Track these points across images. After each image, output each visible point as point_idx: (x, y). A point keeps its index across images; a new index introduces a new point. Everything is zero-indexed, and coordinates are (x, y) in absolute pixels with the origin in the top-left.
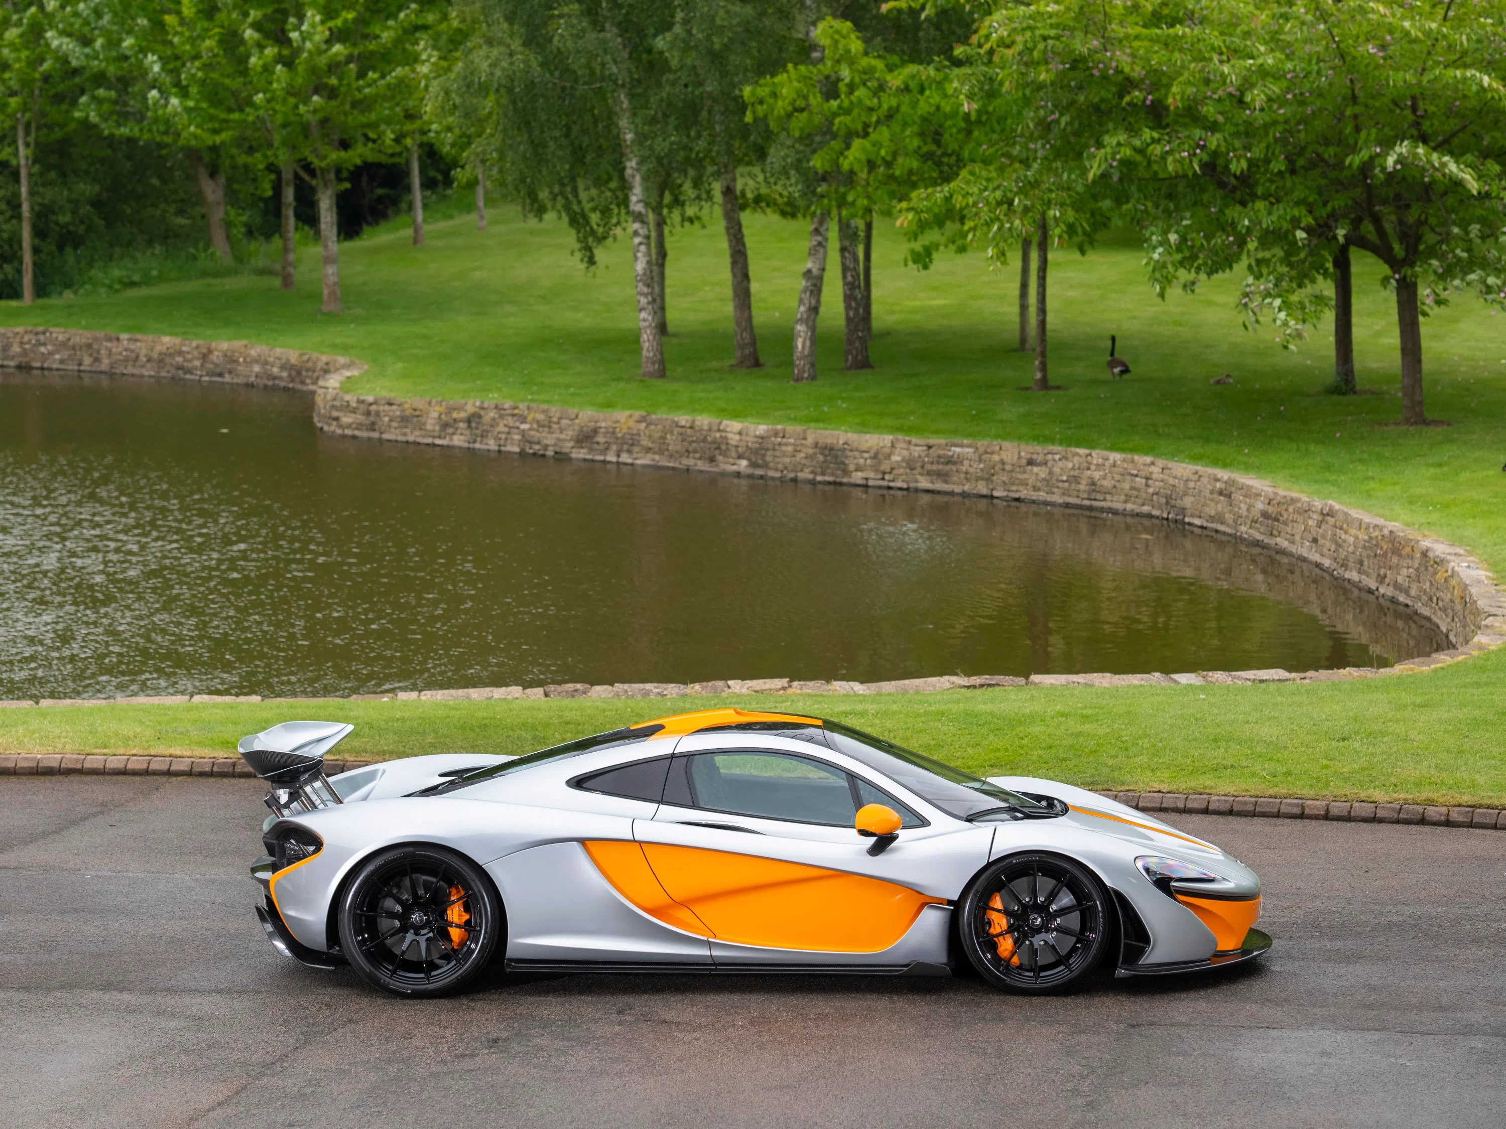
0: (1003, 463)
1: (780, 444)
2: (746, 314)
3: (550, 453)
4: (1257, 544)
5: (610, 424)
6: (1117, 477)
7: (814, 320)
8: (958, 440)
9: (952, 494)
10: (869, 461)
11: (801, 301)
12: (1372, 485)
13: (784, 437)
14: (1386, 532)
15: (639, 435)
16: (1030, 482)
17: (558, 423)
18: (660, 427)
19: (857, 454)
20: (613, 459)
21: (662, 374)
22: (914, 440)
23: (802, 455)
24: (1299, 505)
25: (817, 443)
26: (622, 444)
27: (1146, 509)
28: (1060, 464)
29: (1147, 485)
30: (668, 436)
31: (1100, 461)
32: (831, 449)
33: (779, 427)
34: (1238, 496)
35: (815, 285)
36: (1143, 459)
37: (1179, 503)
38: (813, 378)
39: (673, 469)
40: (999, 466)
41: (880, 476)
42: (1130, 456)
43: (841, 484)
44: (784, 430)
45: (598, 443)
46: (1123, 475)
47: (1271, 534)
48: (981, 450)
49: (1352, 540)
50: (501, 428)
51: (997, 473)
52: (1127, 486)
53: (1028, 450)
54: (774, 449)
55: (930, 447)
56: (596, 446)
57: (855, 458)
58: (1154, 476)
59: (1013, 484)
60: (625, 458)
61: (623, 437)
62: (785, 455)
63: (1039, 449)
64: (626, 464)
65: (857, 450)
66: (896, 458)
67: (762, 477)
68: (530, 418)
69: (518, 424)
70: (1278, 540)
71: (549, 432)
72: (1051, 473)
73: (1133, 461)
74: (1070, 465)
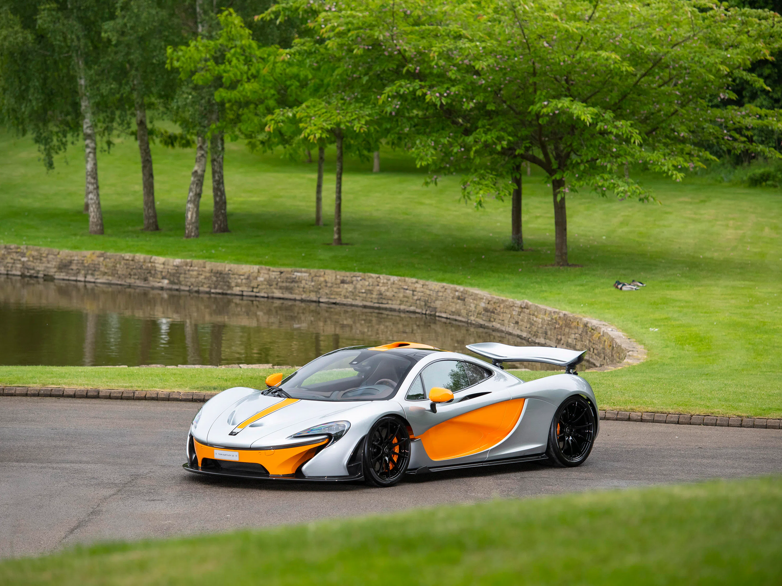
0: (326, 282)
1: (189, 270)
2: (151, 198)
3: (41, 275)
4: (481, 326)
5: (80, 258)
6: (395, 290)
7: (198, 202)
8: (298, 269)
9: (295, 300)
10: (244, 281)
11: (190, 190)
12: (545, 294)
13: (191, 266)
14: (561, 315)
15: (99, 265)
16: (343, 293)
17: (46, 257)
18: (113, 260)
19: (236, 276)
20: (82, 279)
21: (102, 232)
22: (272, 269)
23: (203, 277)
24: (507, 303)
25: (212, 270)
26: (88, 270)
27: (412, 308)
28: (361, 283)
29: (413, 295)
30: (118, 265)
31: (385, 281)
32: (221, 274)
33: (188, 260)
34: (469, 300)
35: (199, 180)
36: (410, 280)
37: (433, 305)
38: (197, 236)
39: (121, 285)
40: (324, 284)
41: (251, 289)
42: (403, 278)
43: (226, 294)
44: (191, 263)
45: (72, 269)
46: (399, 289)
47: (490, 321)
48: (313, 274)
49: (540, 320)
50: (9, 260)
51: (322, 288)
52: (401, 295)
53: (341, 275)
54: (185, 274)
55: (281, 273)
56: (71, 271)
57: (235, 279)
58: (418, 289)
59: (332, 294)
60: (89, 278)
61: (88, 266)
62: (191, 277)
63: (348, 274)
64: (90, 282)
65: (237, 274)
66: (261, 279)
67: (177, 290)
68: (28, 254)
69: (20, 258)
70: (494, 323)
71: (40, 263)
72: (355, 288)
73: (405, 281)
74: (367, 283)
